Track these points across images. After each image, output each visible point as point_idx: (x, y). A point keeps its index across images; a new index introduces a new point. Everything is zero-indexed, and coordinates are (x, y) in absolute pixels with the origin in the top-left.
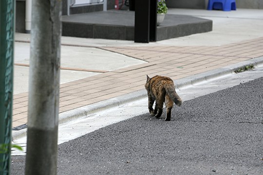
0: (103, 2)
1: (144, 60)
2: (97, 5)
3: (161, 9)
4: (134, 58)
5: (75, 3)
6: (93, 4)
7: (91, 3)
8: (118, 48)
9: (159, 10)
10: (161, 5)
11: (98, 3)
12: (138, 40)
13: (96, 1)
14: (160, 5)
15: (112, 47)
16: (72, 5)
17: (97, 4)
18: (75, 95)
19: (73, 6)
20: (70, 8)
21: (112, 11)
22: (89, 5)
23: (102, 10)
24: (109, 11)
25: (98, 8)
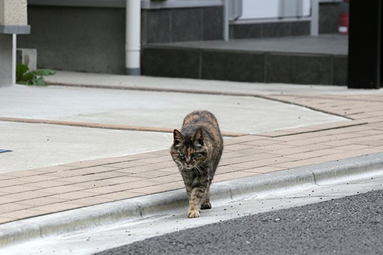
0: (310, 16)
1: (344, 117)
2: (294, 23)
4: (326, 113)
5: (241, 14)
7: (280, 18)
8: (302, 97)
11: (298, 17)
13: (295, 15)
15: (292, 96)
16: (236, 19)
17: (295, 20)
18: (138, 175)
19: (238, 22)
20: (230, 26)
23: (308, 33)
24: (324, 35)
25: (298, 28)
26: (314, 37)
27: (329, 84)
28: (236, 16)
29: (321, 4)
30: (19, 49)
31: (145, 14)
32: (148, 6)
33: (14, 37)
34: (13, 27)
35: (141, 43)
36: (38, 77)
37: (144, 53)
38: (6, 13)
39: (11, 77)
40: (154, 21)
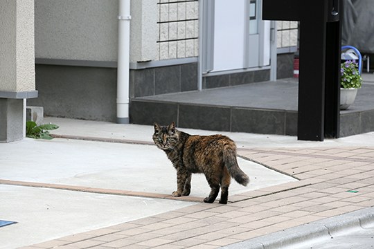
0: (270, 65)
1: (292, 176)
2: (256, 72)
3: (349, 81)
5: (212, 68)
6: (248, 70)
7: (244, 69)
9: (346, 83)
10: (350, 73)
11: (259, 67)
12: (304, 135)
13: (257, 65)
14: (347, 72)
16: (208, 72)
17: (258, 69)
19: (210, 75)
20: (203, 78)
21: (285, 81)
22: (243, 71)
23: (269, 79)
24: (281, 81)
25: (260, 76)
26: (273, 82)
27: (282, 134)
28: (208, 70)
29: (278, 55)
30: (29, 107)
31: (133, 73)
32: (135, 67)
33: (25, 100)
34: (24, 93)
35: (129, 97)
36: (44, 131)
37: (132, 105)
38: (18, 82)
39: (22, 133)
40: (140, 79)
